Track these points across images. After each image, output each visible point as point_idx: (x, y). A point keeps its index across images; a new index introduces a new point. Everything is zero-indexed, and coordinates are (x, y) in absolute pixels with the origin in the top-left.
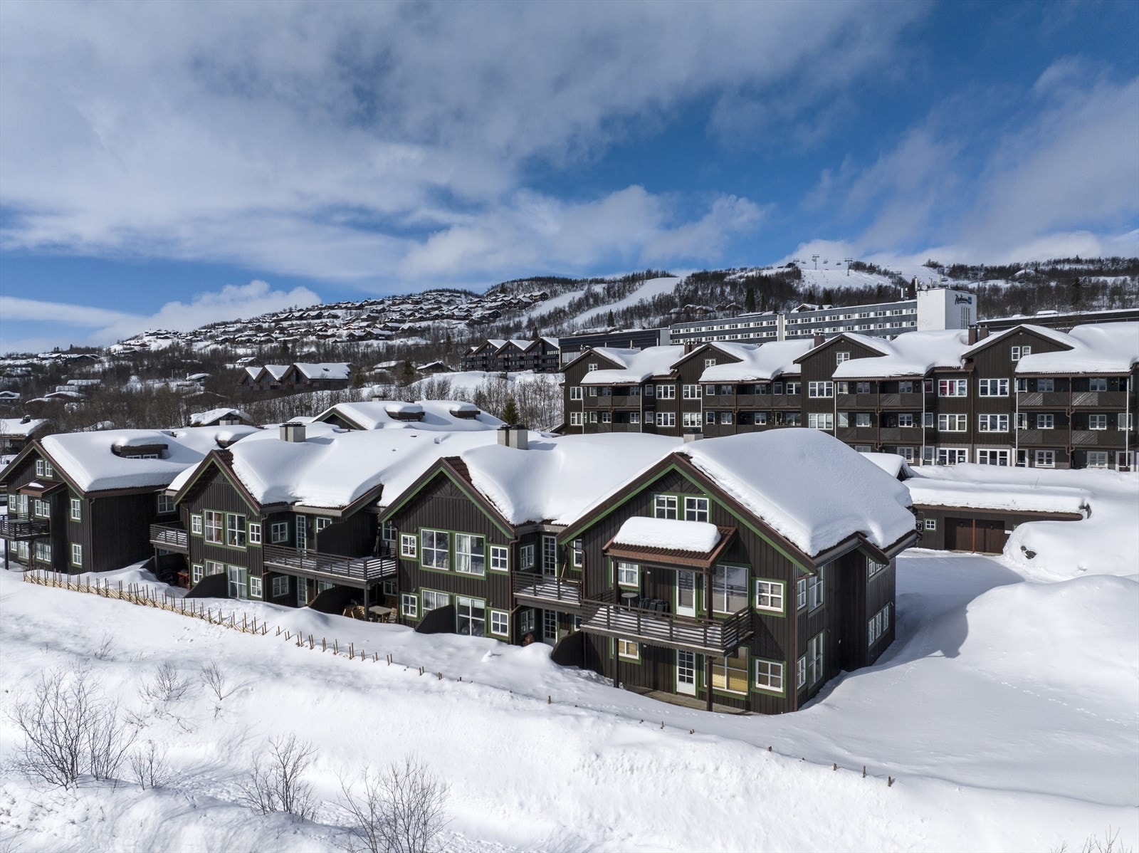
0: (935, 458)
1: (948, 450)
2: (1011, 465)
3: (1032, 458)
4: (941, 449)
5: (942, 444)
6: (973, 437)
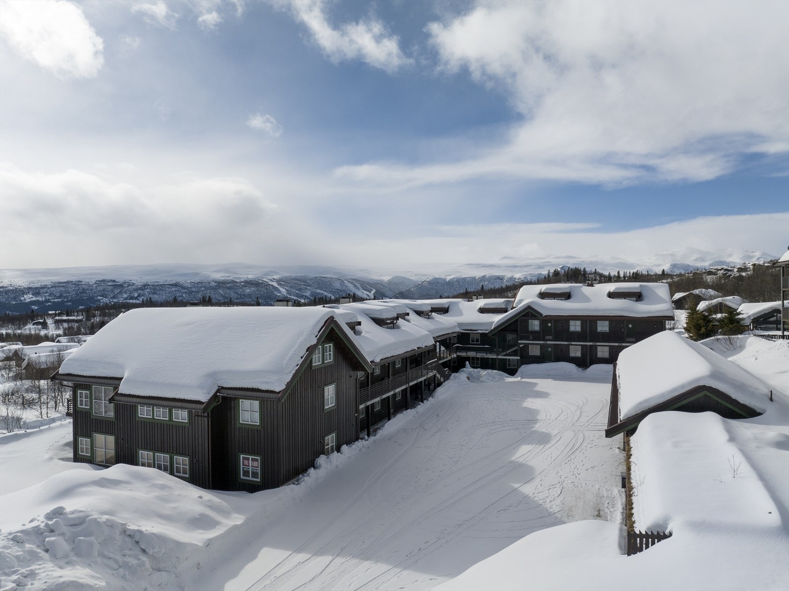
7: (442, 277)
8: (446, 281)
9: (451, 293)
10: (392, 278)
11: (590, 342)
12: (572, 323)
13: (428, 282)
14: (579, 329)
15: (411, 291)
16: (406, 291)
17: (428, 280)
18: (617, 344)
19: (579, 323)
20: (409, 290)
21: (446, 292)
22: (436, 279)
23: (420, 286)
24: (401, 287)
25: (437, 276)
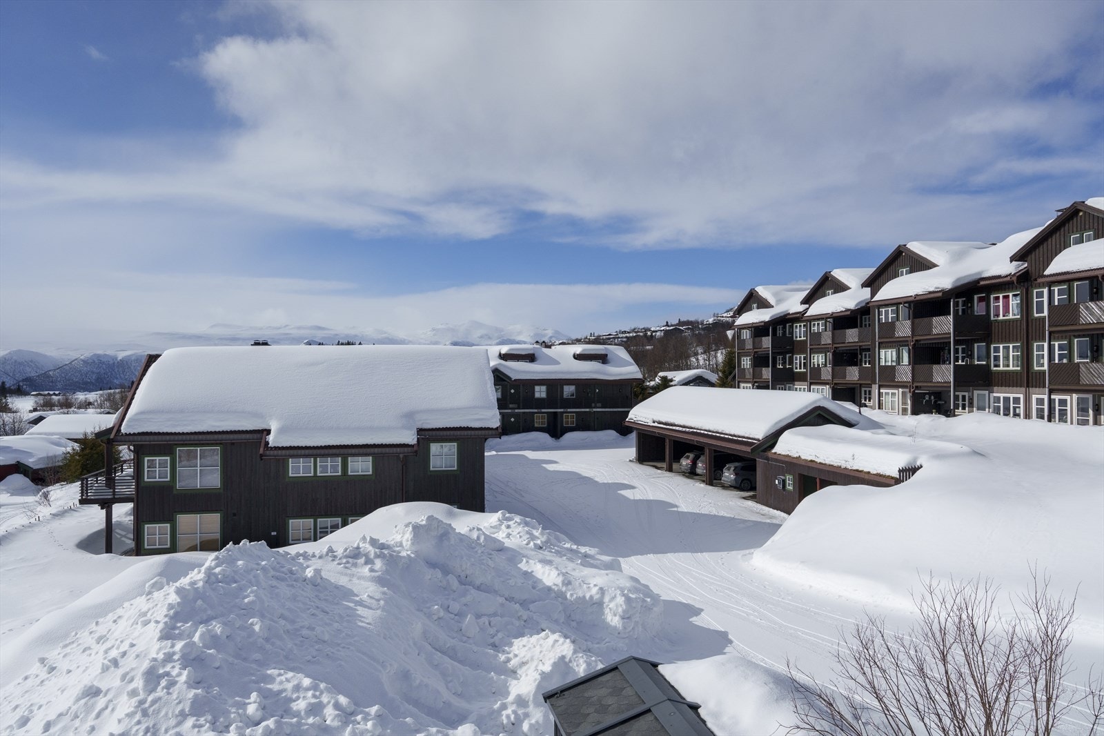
0: (989, 408)
1: (1002, 396)
2: (1072, 423)
3: (1097, 410)
4: (995, 395)
5: (995, 388)
6: (1027, 379)
7: (110, 352)
8: (116, 359)
9: (126, 379)
10: (10, 353)
11: (560, 408)
12: (537, 388)
13: (83, 361)
14: (544, 395)
15: (49, 377)
16: (38, 376)
17: (82, 357)
18: (588, 410)
19: (544, 388)
20: (46, 375)
21: (117, 378)
22: (98, 356)
23: (67, 368)
24: (28, 369)
25: (100, 352)
